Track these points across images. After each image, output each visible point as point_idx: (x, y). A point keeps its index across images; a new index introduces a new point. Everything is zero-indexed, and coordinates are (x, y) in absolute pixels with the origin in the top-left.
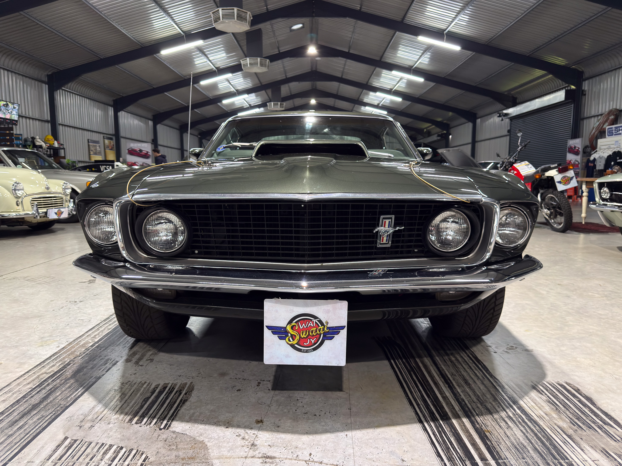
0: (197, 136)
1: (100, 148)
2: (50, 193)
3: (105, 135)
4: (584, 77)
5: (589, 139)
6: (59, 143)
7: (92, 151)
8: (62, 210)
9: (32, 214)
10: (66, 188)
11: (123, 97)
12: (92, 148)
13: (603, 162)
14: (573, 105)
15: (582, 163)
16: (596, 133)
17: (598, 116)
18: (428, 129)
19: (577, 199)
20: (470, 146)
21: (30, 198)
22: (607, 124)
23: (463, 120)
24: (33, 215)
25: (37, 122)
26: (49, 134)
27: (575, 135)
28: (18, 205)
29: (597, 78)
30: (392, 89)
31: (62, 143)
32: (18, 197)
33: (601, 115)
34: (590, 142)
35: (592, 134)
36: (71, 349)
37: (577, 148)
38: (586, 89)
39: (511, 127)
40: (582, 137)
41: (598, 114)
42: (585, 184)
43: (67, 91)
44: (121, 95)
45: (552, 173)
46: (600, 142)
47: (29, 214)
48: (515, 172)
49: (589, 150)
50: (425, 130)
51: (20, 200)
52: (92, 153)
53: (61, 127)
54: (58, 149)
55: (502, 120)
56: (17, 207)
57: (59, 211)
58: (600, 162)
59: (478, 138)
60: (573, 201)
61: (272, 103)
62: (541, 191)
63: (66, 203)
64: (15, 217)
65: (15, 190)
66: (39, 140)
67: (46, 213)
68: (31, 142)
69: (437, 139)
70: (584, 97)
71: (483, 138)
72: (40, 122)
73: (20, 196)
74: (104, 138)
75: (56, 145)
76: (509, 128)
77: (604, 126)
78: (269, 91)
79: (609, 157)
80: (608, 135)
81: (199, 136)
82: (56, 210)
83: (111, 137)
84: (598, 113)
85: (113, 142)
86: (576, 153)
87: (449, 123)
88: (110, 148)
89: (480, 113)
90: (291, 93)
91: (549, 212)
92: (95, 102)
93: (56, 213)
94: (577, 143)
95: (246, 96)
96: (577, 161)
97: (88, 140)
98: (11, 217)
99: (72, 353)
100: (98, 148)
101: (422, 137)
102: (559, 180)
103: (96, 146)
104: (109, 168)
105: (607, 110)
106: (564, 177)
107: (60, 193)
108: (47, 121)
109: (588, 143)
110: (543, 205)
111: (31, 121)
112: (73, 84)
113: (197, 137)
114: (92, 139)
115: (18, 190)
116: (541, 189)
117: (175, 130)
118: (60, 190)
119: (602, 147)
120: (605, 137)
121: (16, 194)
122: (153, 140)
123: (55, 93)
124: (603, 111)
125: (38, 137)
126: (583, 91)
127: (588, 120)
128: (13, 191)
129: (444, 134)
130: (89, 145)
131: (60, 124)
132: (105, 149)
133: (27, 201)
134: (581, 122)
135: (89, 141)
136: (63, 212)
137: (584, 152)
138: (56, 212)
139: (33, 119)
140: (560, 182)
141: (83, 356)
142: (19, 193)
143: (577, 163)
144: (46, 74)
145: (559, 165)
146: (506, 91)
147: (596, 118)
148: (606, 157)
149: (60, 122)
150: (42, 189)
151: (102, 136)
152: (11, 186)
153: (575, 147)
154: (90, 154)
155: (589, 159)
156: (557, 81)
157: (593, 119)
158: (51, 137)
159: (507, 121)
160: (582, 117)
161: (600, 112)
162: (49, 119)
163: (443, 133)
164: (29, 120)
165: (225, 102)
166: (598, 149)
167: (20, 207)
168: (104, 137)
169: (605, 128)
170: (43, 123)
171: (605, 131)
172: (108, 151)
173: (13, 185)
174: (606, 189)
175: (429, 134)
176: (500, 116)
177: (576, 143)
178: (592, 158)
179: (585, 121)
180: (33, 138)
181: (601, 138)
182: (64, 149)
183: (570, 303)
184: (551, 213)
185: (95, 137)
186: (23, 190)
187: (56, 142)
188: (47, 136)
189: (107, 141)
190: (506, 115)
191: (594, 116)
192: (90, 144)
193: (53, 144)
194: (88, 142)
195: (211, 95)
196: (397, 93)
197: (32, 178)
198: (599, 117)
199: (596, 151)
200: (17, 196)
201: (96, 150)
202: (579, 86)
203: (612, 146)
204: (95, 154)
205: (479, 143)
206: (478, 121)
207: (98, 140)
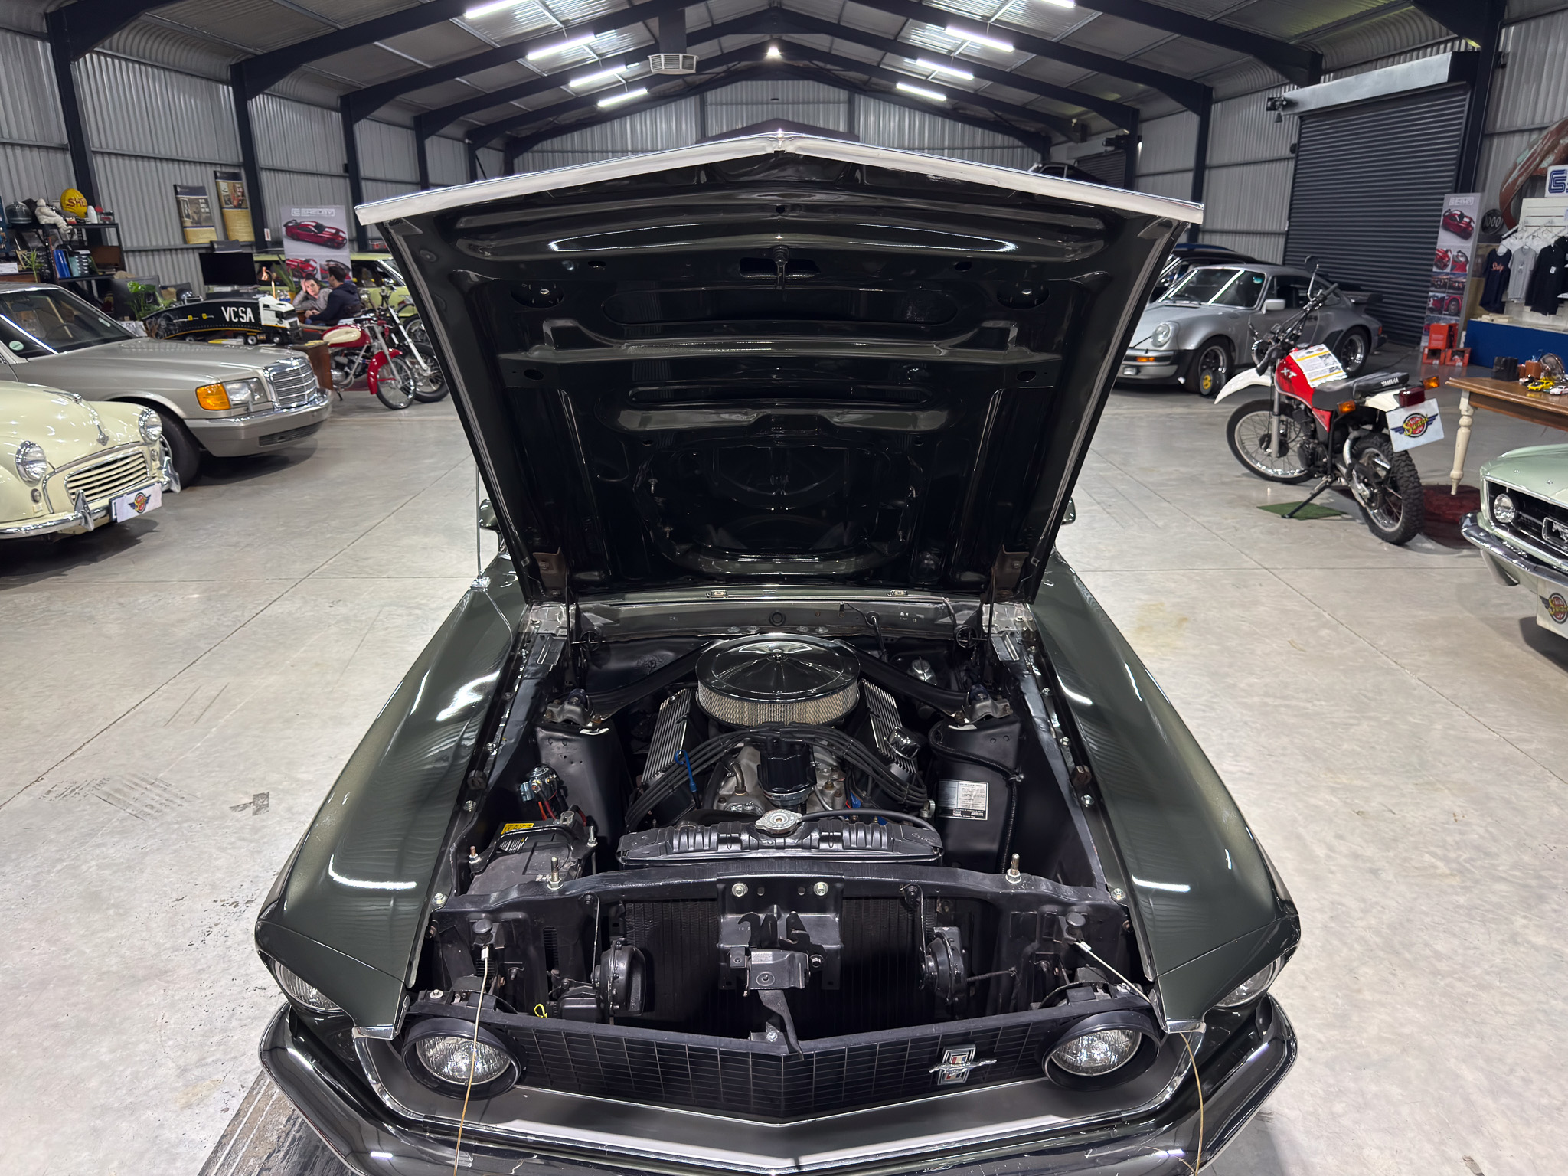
0: (463, 142)
1: (208, 207)
2: (111, 451)
3: (218, 169)
4: (1506, 17)
5: (1501, 194)
6: (99, 212)
7: (188, 216)
8: (146, 492)
9: (74, 520)
10: (149, 423)
11: (257, 56)
12: (188, 210)
13: (1530, 265)
14: (1468, 96)
15: (1477, 256)
16: (1521, 179)
17: (1531, 131)
18: (1083, 117)
19: (1451, 360)
20: (1190, 176)
21: (64, 476)
22: (1551, 158)
23: (1171, 104)
24: (78, 521)
25: (35, 152)
26: (70, 187)
27: (1465, 183)
28: (36, 501)
29: (1542, 22)
30: (989, 18)
31: (109, 210)
32: (32, 481)
33: (1541, 129)
34: (1502, 203)
35: (1510, 181)
36: (256, 1120)
37: (1467, 220)
38: (1509, 49)
39: (1300, 138)
40: (1483, 190)
41: (1532, 127)
42: (1468, 395)
43: (106, 55)
44: (251, 50)
45: (1384, 402)
46: (1529, 205)
47: (67, 521)
48: (1293, 374)
49: (1497, 222)
50: (1074, 121)
51: (39, 487)
52: (188, 222)
53: (99, 159)
54: (99, 230)
55: (1279, 119)
56: (35, 505)
57: (138, 497)
58: (1522, 264)
59: (1214, 157)
60: (1443, 364)
61: (662, 56)
62: (1353, 434)
63: (154, 463)
64: (32, 533)
65: (24, 463)
66: (47, 210)
67: (108, 509)
68: (27, 215)
69: (1106, 151)
70: (1500, 72)
71: (1226, 160)
72: (43, 153)
73: (38, 477)
74: (216, 177)
75: (94, 218)
76: (1295, 141)
77: (1544, 164)
78: (654, 23)
79: (1546, 251)
80: (1552, 191)
81: (467, 141)
82: (132, 498)
83: (236, 170)
84: (1532, 124)
85: (241, 186)
86: (1464, 233)
87: (1138, 107)
88: (235, 203)
89: (1221, 88)
90: (712, 21)
91: (1367, 492)
92: (181, 77)
93: (132, 505)
94: (1467, 205)
95: (590, 39)
96: (1464, 255)
97: (175, 186)
98: (24, 534)
99: (260, 1138)
100: (202, 206)
101: (1064, 139)
102: (1400, 424)
103: (196, 202)
104: (245, 312)
105: (1557, 117)
106: (1412, 417)
107: (136, 443)
108: (62, 149)
109: (1496, 204)
110: (1354, 472)
111: (18, 151)
112: (124, 35)
113: (461, 144)
114: (185, 184)
115: (32, 462)
116: (1354, 430)
117: (404, 131)
118: (135, 435)
119: (1533, 221)
120: (1543, 195)
121: (28, 474)
122: (346, 168)
123: (74, 66)
124: (1547, 120)
125: (42, 202)
126: (1499, 55)
127: (1503, 140)
128: (21, 468)
129: (1125, 136)
130: (178, 202)
131: (95, 153)
132: (221, 208)
133: (57, 487)
134: (1486, 143)
135: (179, 189)
136: (148, 498)
137: (1484, 227)
138: (132, 501)
139: (22, 146)
140: (1400, 430)
141: (286, 1147)
142: (37, 469)
143: (1462, 259)
144: (41, 10)
145: (1403, 381)
146: (1296, 37)
147: (1526, 136)
148: (1539, 250)
149: (96, 147)
150: (91, 446)
151: (210, 170)
152: (14, 455)
153: (1462, 216)
154: (183, 227)
155: (1494, 251)
156: (1428, 23)
157: (1517, 138)
158: (77, 196)
159: (1291, 121)
160: (1489, 130)
161: (1538, 123)
162: (66, 141)
163: (1121, 134)
164: (13, 150)
165: (535, 56)
166: (1519, 226)
167: (42, 504)
168: (215, 172)
169: (1546, 169)
170: (52, 154)
171: (1546, 178)
172: (231, 213)
173: (19, 452)
174: (1507, 501)
175: (1084, 132)
176: (1272, 108)
177: (1464, 206)
178: (1501, 250)
179: (1495, 141)
180: (31, 204)
181: (1532, 196)
182: (115, 225)
183: (1377, 903)
184: (1372, 494)
185: (194, 176)
186: (44, 461)
187: (91, 208)
188: (66, 191)
189: (224, 185)
190: (1291, 104)
191: (1522, 131)
192: (181, 197)
193: (86, 214)
194: (177, 193)
195: (494, 39)
196: (1000, 30)
197: (60, 417)
198: (1535, 136)
199: (1516, 231)
200: (32, 478)
201: (198, 212)
202: (1490, 40)
203: (1558, 221)
204: (198, 224)
205: (1214, 172)
206: (1216, 109)
207: (201, 184)
